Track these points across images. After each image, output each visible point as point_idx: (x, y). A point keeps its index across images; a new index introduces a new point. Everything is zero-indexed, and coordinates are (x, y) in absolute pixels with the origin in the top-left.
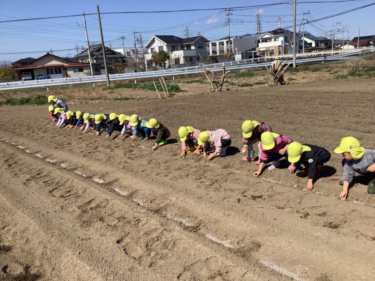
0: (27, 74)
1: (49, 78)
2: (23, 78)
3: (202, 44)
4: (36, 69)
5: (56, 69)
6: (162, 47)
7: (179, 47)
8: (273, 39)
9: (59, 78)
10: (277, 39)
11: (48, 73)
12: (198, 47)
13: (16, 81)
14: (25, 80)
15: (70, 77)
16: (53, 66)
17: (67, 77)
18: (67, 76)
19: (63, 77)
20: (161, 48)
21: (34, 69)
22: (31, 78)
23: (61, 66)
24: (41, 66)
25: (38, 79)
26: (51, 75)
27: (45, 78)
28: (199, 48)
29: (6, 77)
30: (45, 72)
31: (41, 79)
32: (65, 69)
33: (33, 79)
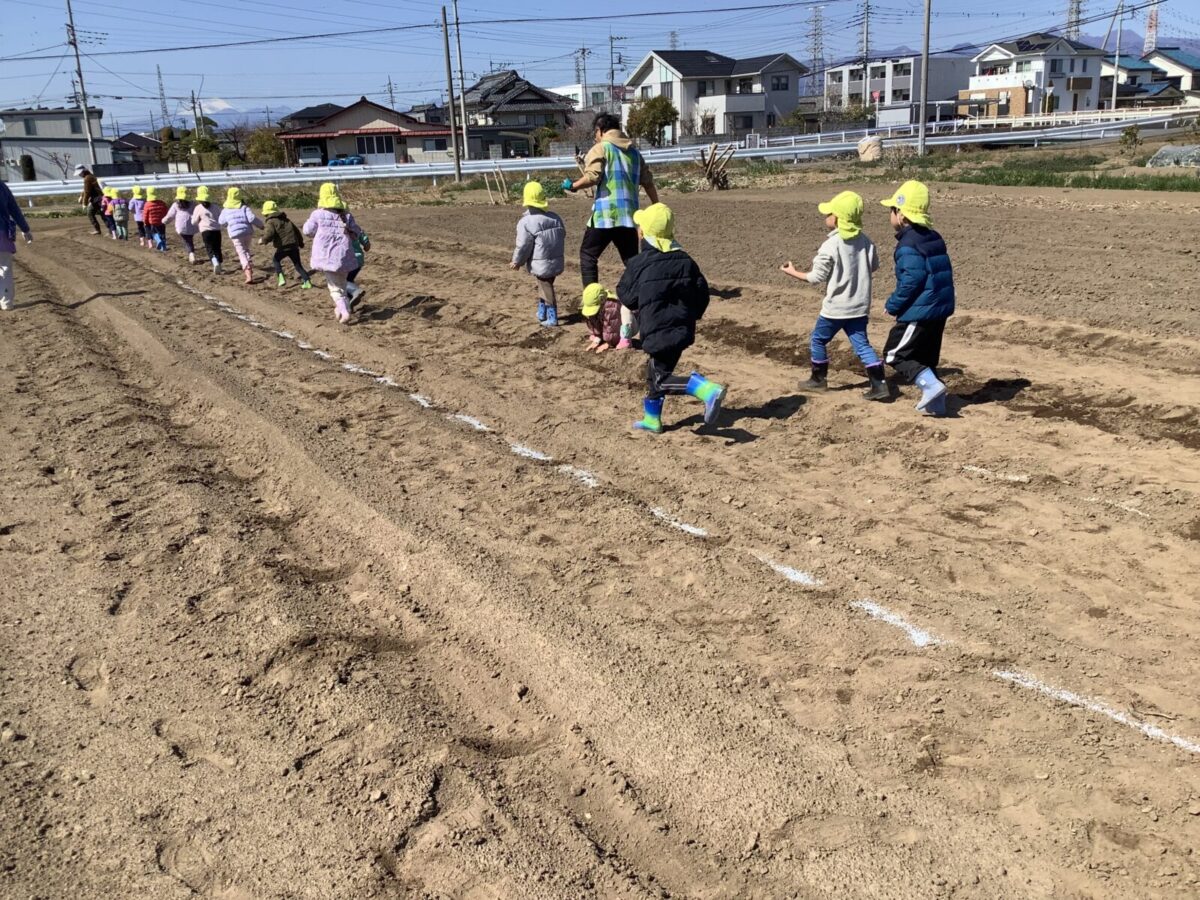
0: (310, 152)
1: (361, 162)
2: (301, 161)
3: (787, 77)
4: (332, 138)
5: (379, 140)
6: (670, 83)
7: (721, 85)
8: (1014, 64)
9: (387, 162)
10: (1025, 67)
11: (362, 151)
12: (773, 85)
13: (284, 167)
14: (306, 165)
15: (413, 161)
16: (373, 134)
17: (406, 161)
18: (407, 159)
19: (397, 161)
20: (667, 86)
21: (326, 138)
22: (318, 160)
23: (393, 133)
24: (344, 132)
25: (335, 164)
26: (368, 157)
27: (352, 163)
28: (776, 87)
29: (262, 156)
30: (354, 146)
31: (343, 164)
32: (402, 140)
33: (325, 163)
